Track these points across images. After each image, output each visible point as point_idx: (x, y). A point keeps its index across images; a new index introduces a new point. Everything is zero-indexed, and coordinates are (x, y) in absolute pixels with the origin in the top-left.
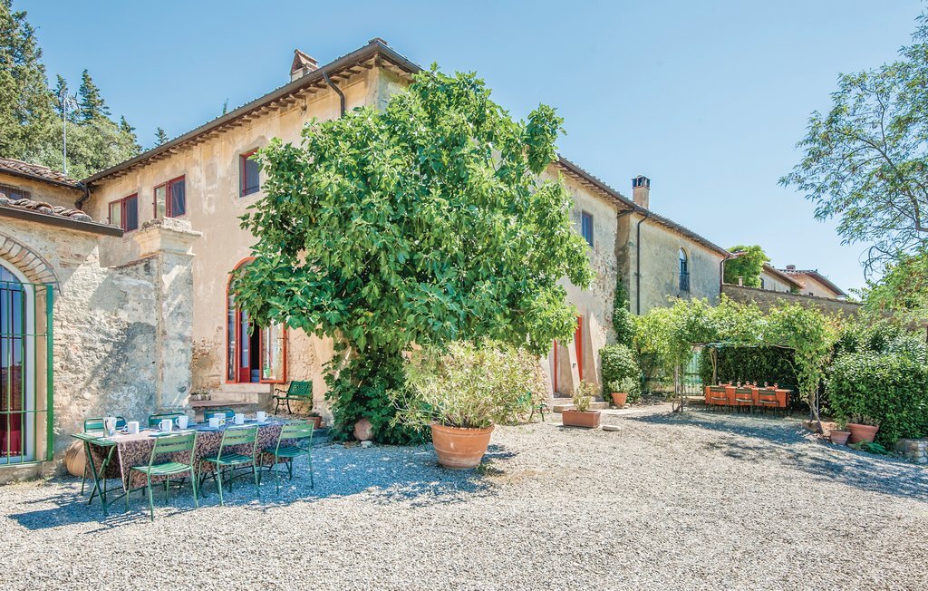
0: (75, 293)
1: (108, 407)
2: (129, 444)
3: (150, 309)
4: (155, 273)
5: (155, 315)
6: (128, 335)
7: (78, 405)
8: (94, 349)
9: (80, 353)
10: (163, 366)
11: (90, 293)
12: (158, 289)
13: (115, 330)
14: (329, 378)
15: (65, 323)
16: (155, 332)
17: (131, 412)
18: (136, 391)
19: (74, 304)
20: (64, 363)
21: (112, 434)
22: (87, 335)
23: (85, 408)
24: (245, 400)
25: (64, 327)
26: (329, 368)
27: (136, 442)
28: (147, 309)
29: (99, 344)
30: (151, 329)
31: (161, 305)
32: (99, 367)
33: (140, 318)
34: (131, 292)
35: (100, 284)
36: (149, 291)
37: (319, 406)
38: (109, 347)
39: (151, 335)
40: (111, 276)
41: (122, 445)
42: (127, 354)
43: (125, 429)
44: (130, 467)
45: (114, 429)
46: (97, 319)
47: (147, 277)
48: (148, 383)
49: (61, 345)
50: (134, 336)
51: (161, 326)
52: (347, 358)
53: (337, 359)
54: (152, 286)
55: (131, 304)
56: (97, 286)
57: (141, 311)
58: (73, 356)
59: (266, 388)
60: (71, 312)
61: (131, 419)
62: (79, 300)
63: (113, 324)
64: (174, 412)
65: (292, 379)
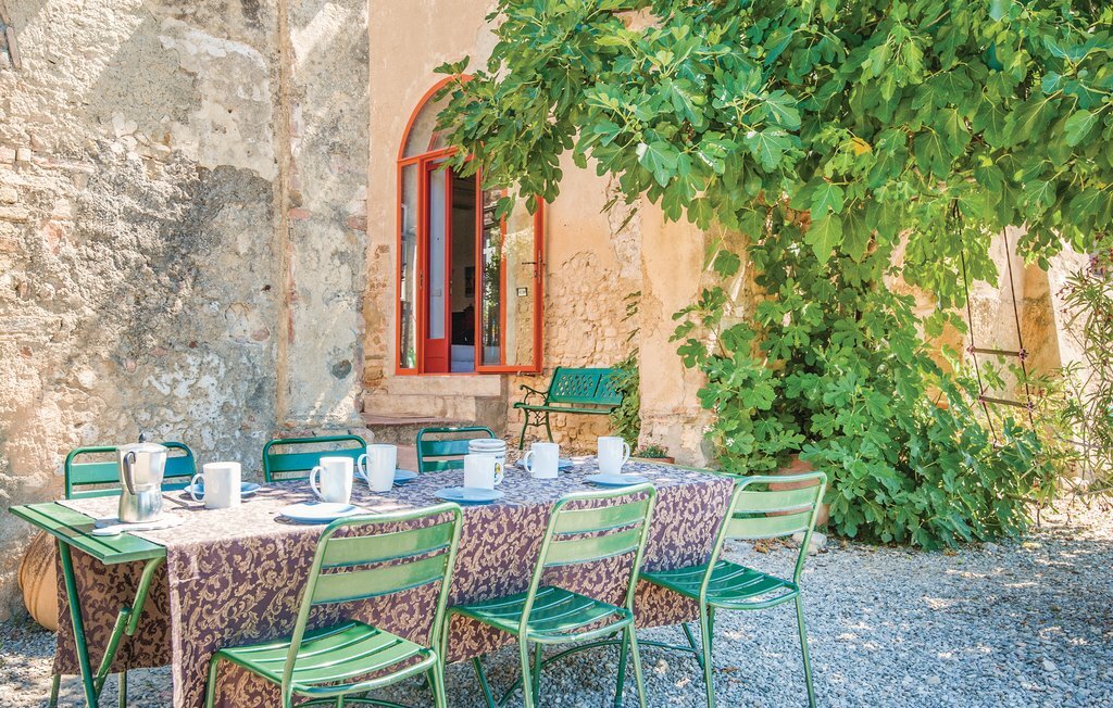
0: (52, 63)
1: (144, 416)
2: (209, 554)
3: (259, 131)
4: (270, 24)
5: (270, 148)
6: (200, 204)
7: (62, 405)
8: (109, 240)
9: (69, 250)
10: (291, 297)
11: (96, 68)
12: (278, 73)
13: (164, 186)
14: (692, 352)
15: (26, 154)
16: (270, 199)
17: (206, 433)
18: (222, 371)
19: (51, 97)
20: (23, 276)
21: (150, 510)
22: (87, 195)
23: (82, 416)
24: (443, 413)
25: (25, 165)
26: (689, 326)
27: (236, 548)
28: (251, 129)
29: (120, 225)
30: (260, 189)
31: (287, 117)
32: (122, 292)
33: (231, 153)
34: (207, 75)
35: (124, 42)
36: (256, 77)
37: (658, 430)
38: (148, 236)
39: (261, 208)
40: (155, 23)
41: (184, 559)
42: (198, 259)
43: (192, 489)
44: (213, 649)
45: (155, 490)
46: (117, 148)
47: (250, 34)
48: (252, 346)
49: (15, 222)
50: (216, 208)
51: (286, 180)
52: (734, 297)
53: (711, 299)
54: (263, 64)
55: (209, 112)
56: (116, 48)
57: (234, 132)
58: (50, 258)
59: (491, 385)
60: (44, 121)
61: (208, 456)
62: (65, 87)
63: (161, 168)
64: (320, 433)
65: (555, 361)
